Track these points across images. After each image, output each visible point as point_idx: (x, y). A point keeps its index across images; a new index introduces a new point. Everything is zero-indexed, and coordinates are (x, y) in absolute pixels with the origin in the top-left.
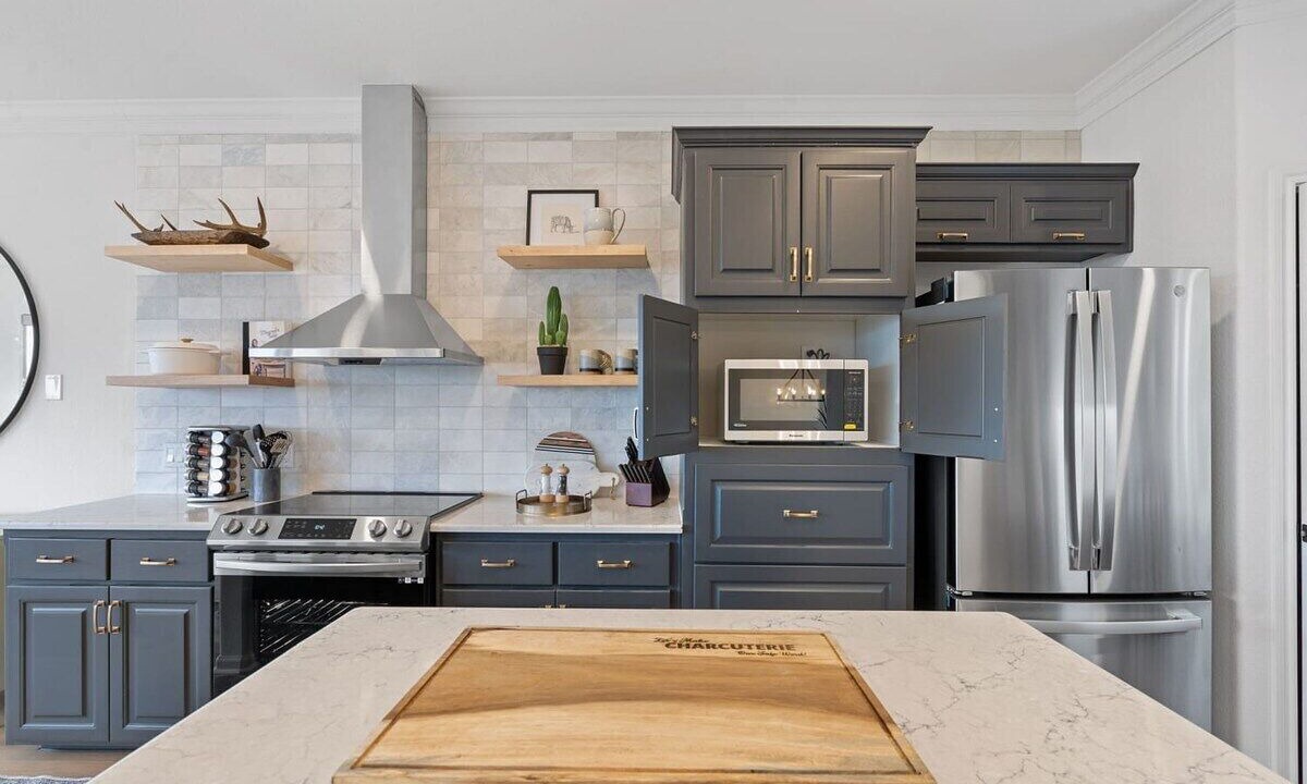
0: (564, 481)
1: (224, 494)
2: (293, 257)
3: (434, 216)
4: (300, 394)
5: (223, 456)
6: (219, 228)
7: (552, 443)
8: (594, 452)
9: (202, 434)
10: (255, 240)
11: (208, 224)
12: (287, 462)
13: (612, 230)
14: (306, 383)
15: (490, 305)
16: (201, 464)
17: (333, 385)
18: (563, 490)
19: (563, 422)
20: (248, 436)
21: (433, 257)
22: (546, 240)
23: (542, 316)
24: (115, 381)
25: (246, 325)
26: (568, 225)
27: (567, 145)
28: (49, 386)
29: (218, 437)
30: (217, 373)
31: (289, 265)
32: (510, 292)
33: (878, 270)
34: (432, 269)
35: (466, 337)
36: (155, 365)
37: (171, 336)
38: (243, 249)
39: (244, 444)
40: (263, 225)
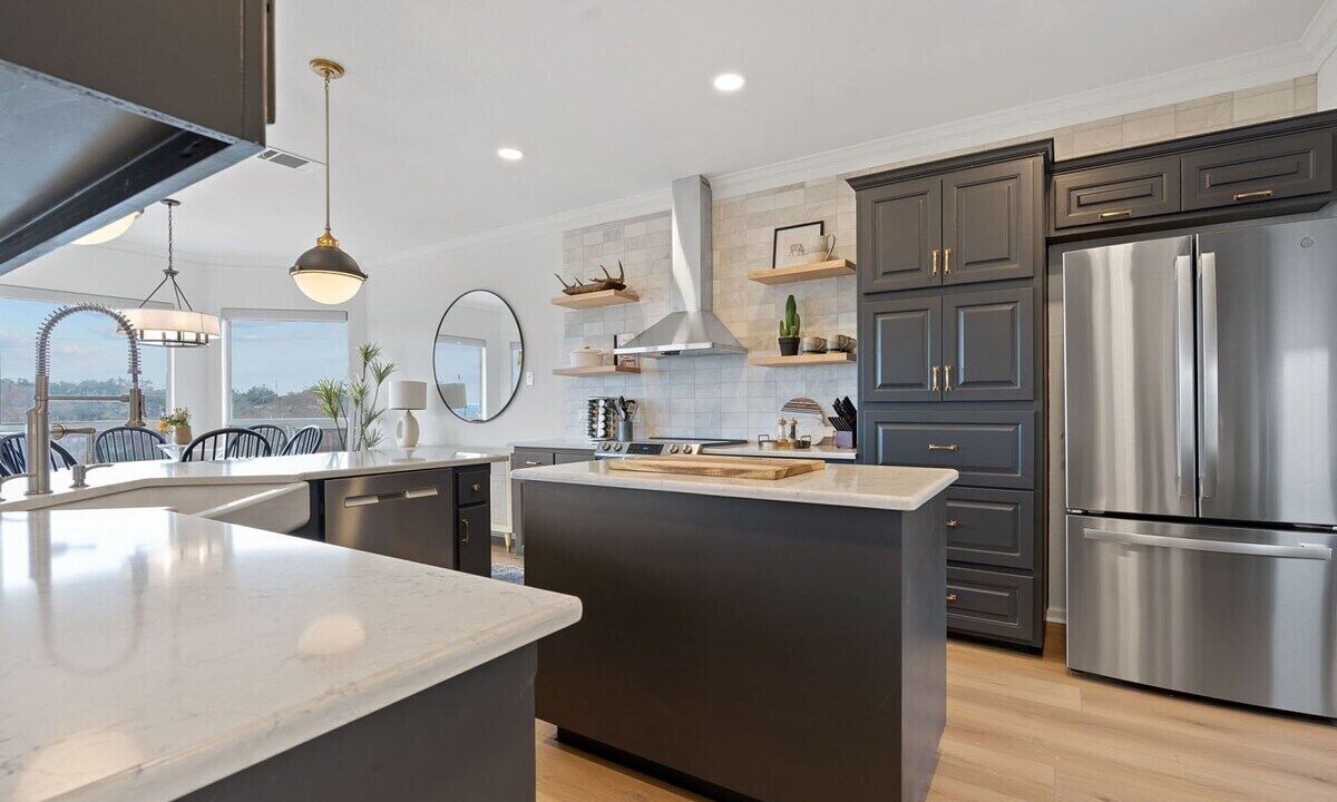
0: (793, 428)
1: (605, 436)
2: (639, 293)
3: (716, 255)
4: (643, 377)
5: (605, 414)
6: (600, 281)
7: (793, 406)
8: (822, 412)
9: (594, 401)
10: (617, 285)
11: (596, 280)
12: (637, 418)
13: (826, 250)
14: (646, 371)
15: (752, 312)
16: (594, 419)
17: (661, 371)
18: (793, 435)
19: (800, 391)
20: (617, 402)
21: (716, 283)
22: (788, 263)
23: (783, 316)
24: (557, 372)
25: (615, 337)
26: (801, 250)
27: (801, 192)
28: (528, 380)
29: (602, 403)
30: (601, 365)
31: (636, 298)
32: (764, 302)
33: (1008, 259)
34: (716, 291)
35: (737, 335)
36: (573, 362)
37: (580, 347)
38: (612, 292)
39: (615, 408)
40: (622, 276)
